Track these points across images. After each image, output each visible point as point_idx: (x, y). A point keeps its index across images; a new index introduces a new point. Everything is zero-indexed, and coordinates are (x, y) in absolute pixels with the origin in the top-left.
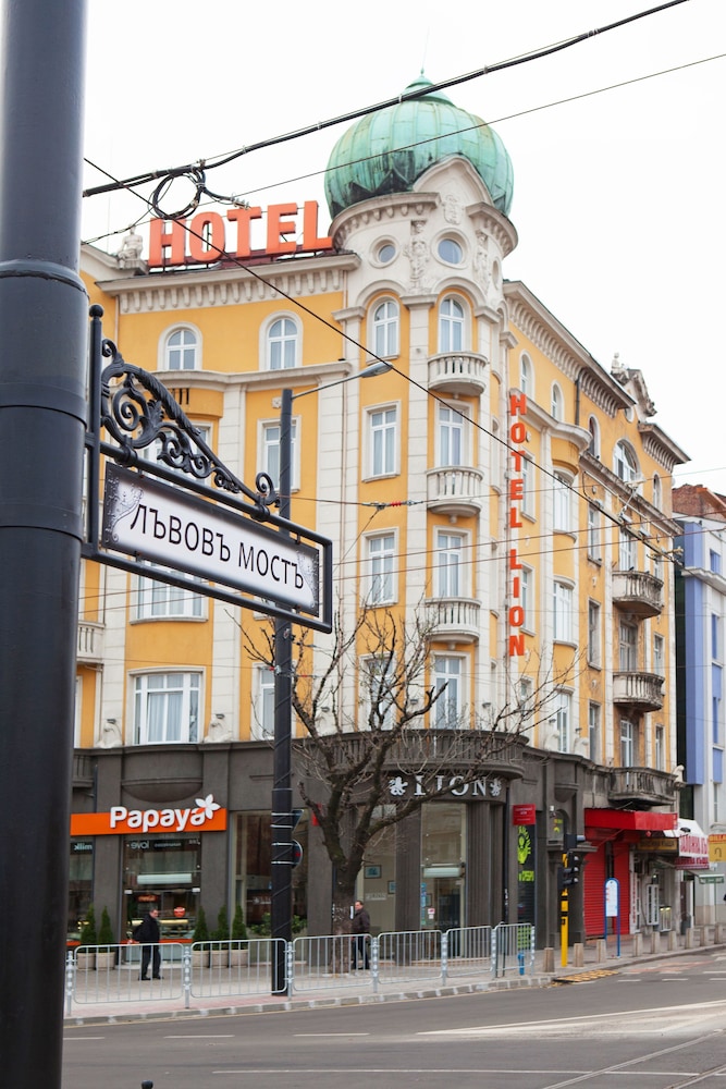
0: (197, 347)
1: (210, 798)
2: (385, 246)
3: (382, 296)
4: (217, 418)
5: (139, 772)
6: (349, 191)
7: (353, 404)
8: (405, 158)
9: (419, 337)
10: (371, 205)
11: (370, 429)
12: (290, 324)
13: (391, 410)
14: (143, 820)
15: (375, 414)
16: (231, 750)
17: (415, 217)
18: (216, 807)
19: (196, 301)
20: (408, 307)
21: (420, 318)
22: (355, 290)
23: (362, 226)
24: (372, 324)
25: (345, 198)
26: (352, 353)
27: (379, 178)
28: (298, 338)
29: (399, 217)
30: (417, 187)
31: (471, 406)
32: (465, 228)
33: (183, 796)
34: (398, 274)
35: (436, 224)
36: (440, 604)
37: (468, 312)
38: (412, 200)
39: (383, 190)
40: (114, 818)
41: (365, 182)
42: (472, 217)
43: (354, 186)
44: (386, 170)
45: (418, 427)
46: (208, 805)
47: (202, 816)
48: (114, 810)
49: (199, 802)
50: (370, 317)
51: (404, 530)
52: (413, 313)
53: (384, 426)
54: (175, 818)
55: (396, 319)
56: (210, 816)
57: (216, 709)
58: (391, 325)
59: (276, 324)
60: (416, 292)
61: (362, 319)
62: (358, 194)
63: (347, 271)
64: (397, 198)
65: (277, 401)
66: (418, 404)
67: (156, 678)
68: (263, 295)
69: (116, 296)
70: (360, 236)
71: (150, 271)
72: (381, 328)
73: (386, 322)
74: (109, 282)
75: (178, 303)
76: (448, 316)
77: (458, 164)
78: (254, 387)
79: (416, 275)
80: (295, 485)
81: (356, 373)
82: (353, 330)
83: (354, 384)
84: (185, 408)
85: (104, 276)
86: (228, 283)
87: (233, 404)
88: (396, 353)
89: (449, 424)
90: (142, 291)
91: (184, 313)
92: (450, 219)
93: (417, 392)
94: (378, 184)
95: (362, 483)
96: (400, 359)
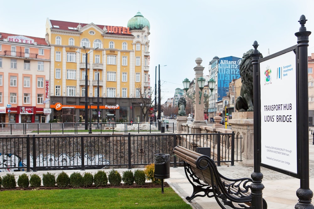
0: (114, 44)
2: (138, 36)
3: (138, 42)
4: (117, 55)
5: (109, 101)
7: (134, 56)
8: (142, 25)
9: (143, 49)
10: (136, 30)
11: (136, 59)
12: (126, 43)
13: (139, 57)
14: (109, 107)
15: (137, 57)
16: (120, 99)
17: (142, 33)
19: (115, 38)
21: (143, 46)
22: (135, 41)
23: (135, 32)
24: (136, 46)
26: (134, 49)
27: (138, 27)
28: (127, 45)
29: (140, 32)
30: (143, 29)
31: (147, 58)
32: (147, 35)
33: (114, 104)
34: (140, 40)
36: (146, 83)
37: (147, 46)
39: (138, 29)
40: (106, 107)
41: (136, 27)
42: (147, 33)
43: (135, 27)
45: (143, 60)
46: (118, 106)
48: (106, 106)
49: (116, 105)
51: (141, 73)
53: (138, 59)
54: (113, 107)
55: (140, 46)
57: (117, 93)
58: (139, 46)
59: (124, 43)
60: (143, 43)
61: (135, 45)
62: (135, 28)
63: (133, 38)
64: (141, 30)
65: (124, 54)
66: (143, 57)
67: (110, 89)
68: (123, 39)
69: (103, 36)
70: (135, 34)
71: (108, 33)
72: (137, 46)
73: (138, 45)
74: (103, 34)
75: (111, 38)
76: (145, 46)
77: (147, 27)
78: (122, 52)
79: (142, 41)
80: (127, 65)
81: (134, 52)
82: (134, 46)
83: (134, 53)
84: (114, 53)
85: (102, 33)
86: (118, 37)
87: (119, 53)
88: (140, 50)
89: (145, 60)
90: (107, 36)
91: (112, 40)
92: (145, 34)
93: (143, 56)
94: (138, 28)
95: (136, 66)
96: (140, 51)
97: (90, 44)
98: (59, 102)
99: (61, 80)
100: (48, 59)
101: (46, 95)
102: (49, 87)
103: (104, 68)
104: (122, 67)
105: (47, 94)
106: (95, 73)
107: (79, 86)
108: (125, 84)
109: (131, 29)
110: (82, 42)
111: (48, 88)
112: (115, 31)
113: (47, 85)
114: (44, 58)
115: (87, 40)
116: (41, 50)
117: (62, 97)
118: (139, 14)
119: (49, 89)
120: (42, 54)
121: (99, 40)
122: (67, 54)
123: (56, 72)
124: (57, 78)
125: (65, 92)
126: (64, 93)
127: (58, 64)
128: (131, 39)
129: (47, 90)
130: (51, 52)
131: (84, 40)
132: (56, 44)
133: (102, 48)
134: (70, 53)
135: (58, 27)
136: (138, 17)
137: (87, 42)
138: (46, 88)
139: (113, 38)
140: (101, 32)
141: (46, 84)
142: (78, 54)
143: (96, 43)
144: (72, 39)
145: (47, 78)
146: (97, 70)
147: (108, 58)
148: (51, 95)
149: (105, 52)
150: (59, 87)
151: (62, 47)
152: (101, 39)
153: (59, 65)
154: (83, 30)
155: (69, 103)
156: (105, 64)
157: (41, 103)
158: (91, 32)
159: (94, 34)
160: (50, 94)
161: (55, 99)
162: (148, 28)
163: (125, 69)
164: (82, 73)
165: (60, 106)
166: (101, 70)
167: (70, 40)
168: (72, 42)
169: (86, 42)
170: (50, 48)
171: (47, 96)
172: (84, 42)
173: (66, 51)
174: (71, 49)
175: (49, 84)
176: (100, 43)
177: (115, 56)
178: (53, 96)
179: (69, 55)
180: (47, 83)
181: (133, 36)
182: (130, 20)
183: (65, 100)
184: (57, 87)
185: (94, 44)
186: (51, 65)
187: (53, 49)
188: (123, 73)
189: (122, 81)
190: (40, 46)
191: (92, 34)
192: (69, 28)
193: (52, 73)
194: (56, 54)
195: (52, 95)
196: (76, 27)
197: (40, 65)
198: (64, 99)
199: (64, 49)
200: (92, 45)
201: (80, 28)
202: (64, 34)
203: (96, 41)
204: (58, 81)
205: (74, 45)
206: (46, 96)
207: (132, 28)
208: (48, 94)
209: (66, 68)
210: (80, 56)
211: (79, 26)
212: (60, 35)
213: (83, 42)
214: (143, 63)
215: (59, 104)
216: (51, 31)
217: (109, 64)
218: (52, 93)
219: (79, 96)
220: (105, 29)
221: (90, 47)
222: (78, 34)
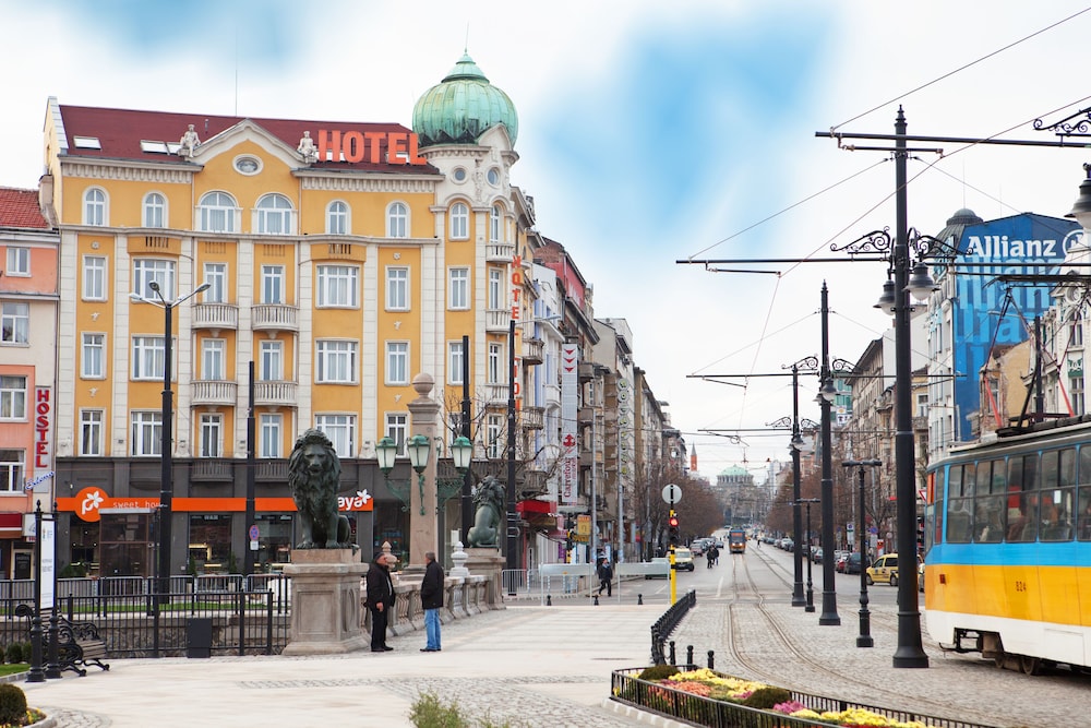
1: (365, 491)
2: (460, 173)
3: (459, 201)
4: (362, 262)
6: (438, 134)
7: (441, 263)
8: (474, 122)
9: (481, 231)
10: (449, 147)
11: (451, 279)
12: (402, 207)
13: (464, 271)
15: (454, 271)
16: (375, 463)
17: (478, 158)
18: (369, 497)
19: (352, 187)
20: (474, 212)
21: (481, 219)
22: (443, 194)
23: (446, 156)
24: (452, 216)
25: (435, 137)
26: (440, 232)
27: (459, 133)
28: (407, 217)
29: (469, 156)
30: (481, 140)
31: (504, 270)
32: (500, 163)
33: (350, 490)
34: (467, 189)
35: (488, 162)
36: (496, 387)
37: (501, 214)
38: (478, 149)
39: (460, 140)
41: (450, 132)
42: (503, 156)
43: (443, 134)
44: (464, 128)
45: (481, 283)
46: (364, 496)
47: (360, 502)
49: (359, 493)
50: (451, 211)
51: (473, 343)
52: (477, 216)
53: (459, 279)
54: (345, 503)
55: (467, 216)
56: (365, 502)
57: (364, 439)
58: (463, 219)
59: (394, 207)
60: (480, 204)
61: (446, 213)
62: (445, 138)
63: (436, 182)
64: (470, 147)
65: (397, 255)
66: (481, 270)
67: (330, 418)
68: (388, 188)
69: (300, 178)
70: (444, 162)
71: (321, 164)
72: (456, 219)
73: (459, 216)
74: (299, 170)
75: (337, 187)
76: (494, 217)
77: (500, 128)
78: (383, 247)
79: (478, 192)
80: (407, 307)
81: (443, 244)
82: (440, 218)
83: (441, 251)
84: (347, 256)
85: (295, 166)
86: (369, 181)
87: (372, 254)
88: (467, 237)
89: (494, 280)
90: (317, 178)
91: (342, 194)
92: (494, 159)
93: (481, 263)
94: (458, 136)
95: (448, 311)
96: (470, 242)
97: (237, 218)
98: (93, 482)
99: (105, 382)
100: (48, 290)
101: (35, 455)
102: (50, 416)
103: (304, 323)
104: (385, 314)
105: (40, 447)
106: (261, 346)
107: (188, 410)
108: (398, 397)
109: (426, 141)
110: (204, 211)
111: (47, 424)
112: (353, 153)
113: (43, 409)
114: (30, 290)
115: (226, 198)
116: (18, 251)
117: (110, 462)
118: (467, 70)
119: (50, 427)
120: (23, 269)
121: (279, 197)
122: (134, 264)
123: (83, 350)
124: (87, 376)
125: (124, 437)
126: (121, 442)
127: (95, 311)
128: (426, 189)
129: (43, 432)
130: (64, 259)
131: (210, 199)
132: (84, 222)
133: (294, 232)
134: (149, 263)
135: (94, 143)
136: (460, 86)
137: (226, 208)
138: (40, 419)
139: (345, 187)
140: (288, 160)
141: (37, 404)
142: (184, 265)
143: (266, 210)
144: (157, 195)
145: (44, 378)
146: (273, 336)
147: (321, 279)
148: (62, 454)
149: (306, 251)
150: (97, 416)
151: (111, 235)
152: (288, 190)
153: (96, 315)
154: (207, 154)
155: (139, 488)
156: (306, 305)
157: (14, 489)
158: (241, 163)
159: (255, 169)
160: (55, 449)
161: (79, 469)
162: (508, 130)
163: (398, 323)
164: (205, 350)
165: (101, 500)
166: (287, 334)
167: (149, 200)
168: (159, 210)
169: (222, 208)
170: (58, 240)
171: (44, 459)
172: (214, 207)
173: (131, 254)
174: (154, 245)
175: (51, 403)
176: (283, 211)
177: (355, 269)
178: (67, 458)
179: (143, 269)
180: (43, 399)
181: (435, 171)
182: (424, 100)
183: (121, 473)
184: (86, 416)
185: (255, 218)
186: (63, 317)
187: (70, 244)
188: (392, 345)
189: (388, 381)
190: (12, 237)
191: (248, 171)
192: (147, 146)
193: (67, 354)
194: (85, 268)
195: (67, 452)
196: (177, 140)
197: (14, 317)
198: (117, 467)
199: (121, 242)
200: (246, 222)
201: (191, 149)
202: (122, 176)
203: (267, 201)
204: (94, 390)
205: (166, 225)
206: (38, 458)
207: (430, 136)
208: (48, 448)
209: (131, 331)
210: (192, 273)
211: (190, 137)
212: (102, 181)
213: (209, 207)
214: (480, 294)
215: (97, 493)
216: (62, 164)
217: (326, 304)
218: (66, 440)
219: (186, 455)
220: (306, 143)
221: (237, 230)
222: (185, 172)
